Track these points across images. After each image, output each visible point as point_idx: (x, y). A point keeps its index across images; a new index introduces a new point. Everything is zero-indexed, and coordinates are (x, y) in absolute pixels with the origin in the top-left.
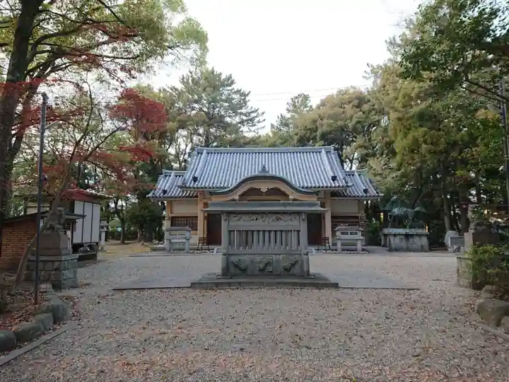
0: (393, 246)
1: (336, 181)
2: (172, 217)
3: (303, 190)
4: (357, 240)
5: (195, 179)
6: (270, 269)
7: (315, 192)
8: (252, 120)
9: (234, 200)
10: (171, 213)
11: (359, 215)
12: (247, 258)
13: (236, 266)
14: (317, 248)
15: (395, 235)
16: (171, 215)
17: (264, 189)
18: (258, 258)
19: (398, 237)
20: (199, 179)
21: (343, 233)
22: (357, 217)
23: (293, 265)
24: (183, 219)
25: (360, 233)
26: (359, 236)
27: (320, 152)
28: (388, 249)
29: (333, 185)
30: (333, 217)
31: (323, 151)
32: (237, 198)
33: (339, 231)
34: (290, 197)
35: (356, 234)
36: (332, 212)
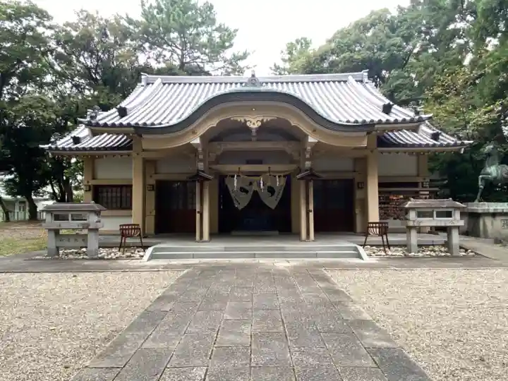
1: (393, 115)
2: (96, 186)
5: (122, 113)
10: (93, 179)
11: (420, 180)
15: (494, 215)
16: (93, 182)
17: (254, 123)
20: (130, 113)
21: (420, 215)
22: (416, 185)
26: (455, 220)
27: (345, 82)
30: (380, 185)
31: (350, 80)
32: (197, 141)
33: (413, 209)
34: (311, 140)
35: (449, 215)
36: (379, 177)
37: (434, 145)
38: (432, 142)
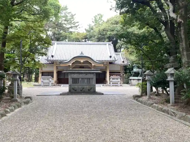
0: (133, 84)
1: (111, 58)
2: (42, 72)
3: (97, 62)
4: (118, 81)
5: (52, 56)
6: (84, 90)
7: (102, 62)
8: (76, 27)
9: (69, 66)
10: (42, 70)
11: (121, 71)
12: (76, 87)
13: (73, 89)
14: (103, 85)
15: (134, 80)
16: (42, 71)
17: (82, 61)
18: (80, 87)
19: (135, 80)
20: (54, 56)
21: (113, 79)
22: (120, 73)
23: (91, 89)
24: (47, 73)
25: (119, 79)
26: (119, 80)
27: (106, 45)
28: (130, 85)
29: (110, 60)
30: (110, 72)
31: (107, 44)
32: (71, 65)
33: (111, 78)
34: (93, 65)
35: (118, 79)
36: (109, 71)
37: (123, 64)
38: (123, 63)
